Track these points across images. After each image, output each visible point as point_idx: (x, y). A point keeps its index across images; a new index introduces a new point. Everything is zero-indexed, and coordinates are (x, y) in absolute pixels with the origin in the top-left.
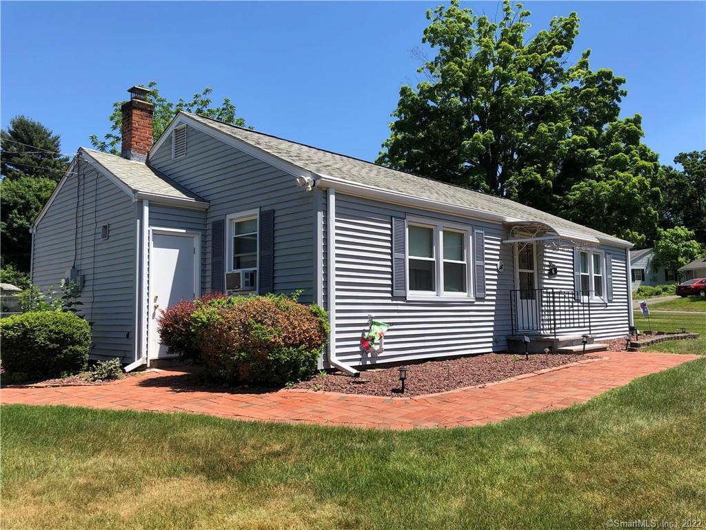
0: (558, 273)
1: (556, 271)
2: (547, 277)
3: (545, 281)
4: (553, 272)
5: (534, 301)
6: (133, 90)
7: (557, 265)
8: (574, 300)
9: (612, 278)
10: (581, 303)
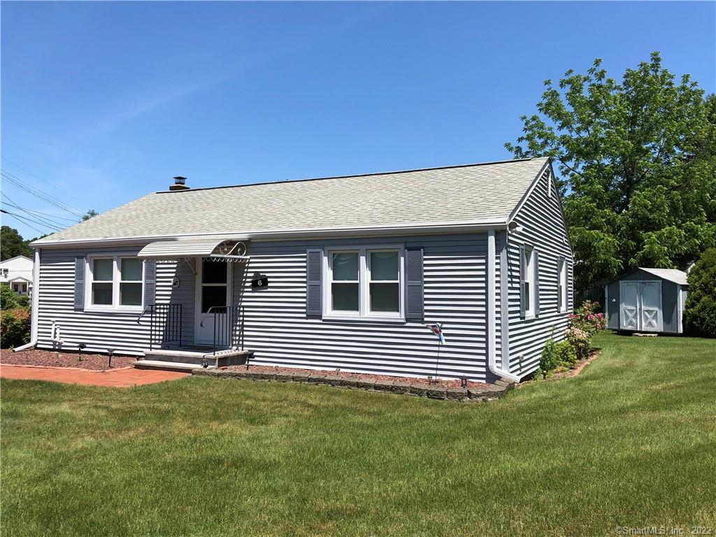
0: (270, 285)
1: (265, 282)
2: (249, 290)
3: (246, 294)
4: (260, 283)
5: (225, 315)
7: (267, 275)
8: (305, 315)
9: (425, 285)
10: (324, 320)
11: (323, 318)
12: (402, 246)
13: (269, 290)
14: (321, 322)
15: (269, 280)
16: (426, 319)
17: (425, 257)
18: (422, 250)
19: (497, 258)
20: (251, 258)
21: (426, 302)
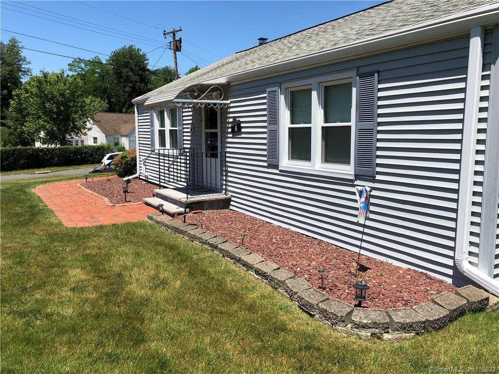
0: (243, 130)
1: (240, 128)
2: (231, 135)
3: (229, 140)
4: (236, 129)
5: (217, 160)
6: (260, 39)
7: (241, 120)
8: (266, 164)
9: (379, 128)
10: (281, 171)
11: (280, 169)
12: (353, 73)
13: (243, 136)
14: (277, 172)
15: (242, 125)
16: (378, 177)
17: (380, 86)
18: (376, 75)
19: (484, 78)
20: (231, 102)
21: (379, 153)
